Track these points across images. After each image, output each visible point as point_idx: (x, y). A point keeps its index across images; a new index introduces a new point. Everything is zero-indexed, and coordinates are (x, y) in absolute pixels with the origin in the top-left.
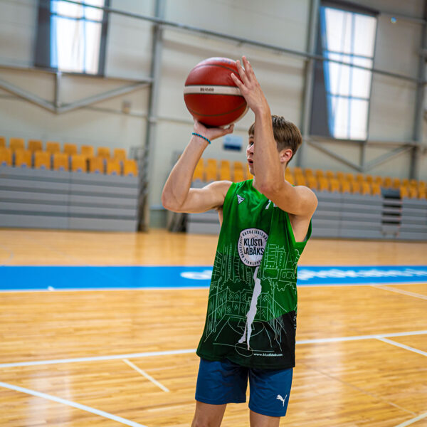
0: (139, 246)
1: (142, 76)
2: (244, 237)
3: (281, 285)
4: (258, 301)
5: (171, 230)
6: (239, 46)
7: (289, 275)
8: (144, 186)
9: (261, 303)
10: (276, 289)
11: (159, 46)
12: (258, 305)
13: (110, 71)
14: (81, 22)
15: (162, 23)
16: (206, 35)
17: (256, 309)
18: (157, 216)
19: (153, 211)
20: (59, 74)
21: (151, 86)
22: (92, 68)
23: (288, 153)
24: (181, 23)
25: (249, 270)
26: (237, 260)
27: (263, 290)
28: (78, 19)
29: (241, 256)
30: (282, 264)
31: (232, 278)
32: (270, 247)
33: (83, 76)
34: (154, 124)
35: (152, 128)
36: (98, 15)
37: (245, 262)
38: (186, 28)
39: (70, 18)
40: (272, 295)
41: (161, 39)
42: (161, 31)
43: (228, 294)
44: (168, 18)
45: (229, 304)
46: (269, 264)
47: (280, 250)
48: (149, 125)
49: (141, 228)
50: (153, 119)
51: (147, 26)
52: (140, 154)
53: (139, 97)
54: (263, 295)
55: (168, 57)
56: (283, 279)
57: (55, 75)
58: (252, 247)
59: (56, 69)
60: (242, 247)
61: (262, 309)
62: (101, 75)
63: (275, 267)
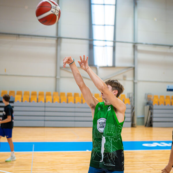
0: (132, 133)
1: (130, 65)
2: (99, 122)
3: (115, 139)
4: (105, 145)
5: (146, 126)
6: (170, 48)
7: (118, 135)
8: (133, 109)
9: (106, 146)
10: (113, 141)
11: (136, 53)
12: (105, 146)
13: (117, 64)
14: (105, 47)
15: (136, 43)
16: (155, 46)
17: (104, 148)
18: (140, 120)
19: (138, 118)
20: (98, 68)
21: (134, 68)
22: (110, 64)
23: (116, 92)
24: (144, 42)
25: (101, 134)
26: (97, 130)
27: (106, 141)
28: (104, 46)
29: (98, 129)
30: (115, 131)
31: (96, 137)
32: (108, 125)
33: (107, 67)
34: (136, 83)
35: (136, 85)
36: (112, 44)
37: (99, 131)
38: (146, 44)
39: (101, 46)
40: (111, 143)
41: (137, 50)
42: (137, 46)
43: (96, 143)
44: (139, 41)
45: (97, 146)
46: (108, 131)
47: (113, 126)
48: (134, 84)
49: (133, 126)
50: (135, 81)
51: (131, 45)
52: (131, 95)
53: (130, 73)
54: (106, 143)
55: (140, 56)
56: (116, 137)
57: (96, 68)
58: (102, 125)
59: (96, 66)
60: (98, 125)
61: (106, 148)
62: (114, 66)
63: (112, 132)
